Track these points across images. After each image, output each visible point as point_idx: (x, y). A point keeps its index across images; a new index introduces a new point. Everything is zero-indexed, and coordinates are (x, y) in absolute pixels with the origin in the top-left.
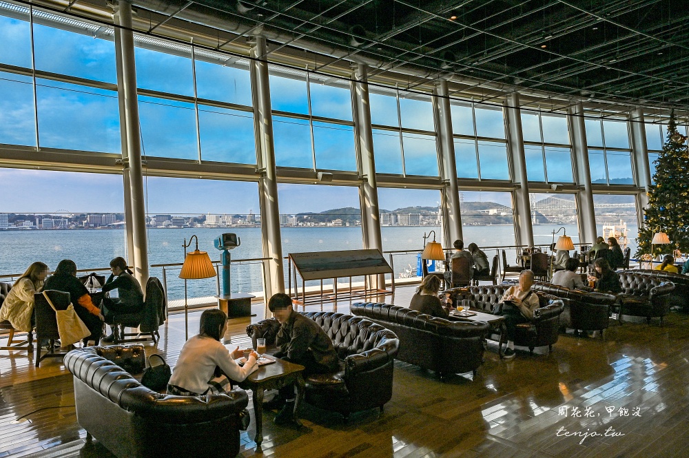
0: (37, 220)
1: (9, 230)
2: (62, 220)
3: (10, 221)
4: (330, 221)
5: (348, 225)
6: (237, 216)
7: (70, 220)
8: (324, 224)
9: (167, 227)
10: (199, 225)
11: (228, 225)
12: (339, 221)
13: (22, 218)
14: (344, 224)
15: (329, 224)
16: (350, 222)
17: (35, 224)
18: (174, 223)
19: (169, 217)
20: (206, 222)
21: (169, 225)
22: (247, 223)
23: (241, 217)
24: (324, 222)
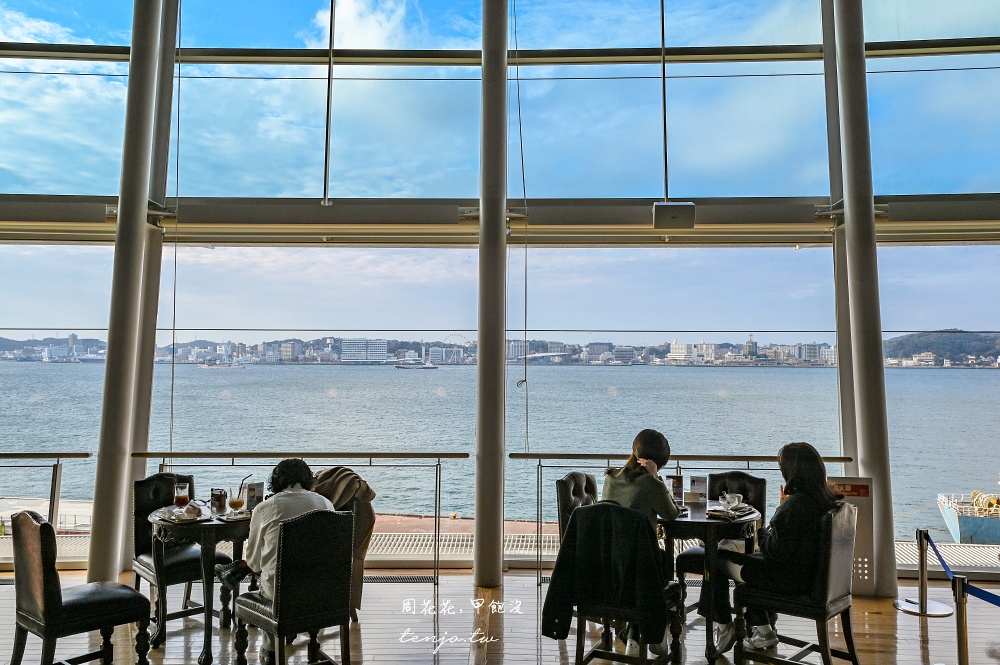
0: (423, 349)
1: (387, 363)
2: (455, 349)
3: (390, 351)
4: (908, 356)
5: (947, 363)
6: (727, 346)
7: (466, 350)
8: (895, 361)
9: (606, 363)
10: (658, 361)
11: (708, 362)
12: (928, 356)
13: (405, 346)
14: (939, 363)
15: (905, 363)
16: (952, 359)
17: (420, 356)
18: (617, 358)
19: (610, 347)
20: (670, 356)
21: (609, 360)
22: (742, 359)
23: (734, 347)
24: (895, 357)
